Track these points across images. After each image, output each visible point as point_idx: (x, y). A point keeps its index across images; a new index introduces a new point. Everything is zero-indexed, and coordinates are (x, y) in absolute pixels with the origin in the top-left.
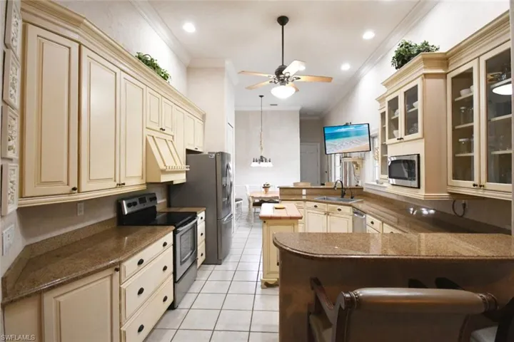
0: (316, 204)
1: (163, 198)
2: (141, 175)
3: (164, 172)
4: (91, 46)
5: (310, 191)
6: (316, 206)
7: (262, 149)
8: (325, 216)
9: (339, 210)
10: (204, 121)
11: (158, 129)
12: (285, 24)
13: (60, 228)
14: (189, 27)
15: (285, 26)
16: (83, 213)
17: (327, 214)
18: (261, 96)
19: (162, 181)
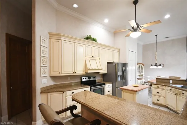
0: (171, 88)
1: (101, 78)
2: (83, 70)
3: (89, 70)
4: (64, 39)
5: (174, 81)
6: (171, 89)
7: (156, 60)
8: (176, 96)
9: (183, 93)
10: (119, 52)
11: (92, 57)
12: (137, 4)
13: (66, 81)
14: (106, 21)
15: (136, 5)
16: (70, 79)
17: (176, 94)
18: (156, 35)
19: (88, 72)
